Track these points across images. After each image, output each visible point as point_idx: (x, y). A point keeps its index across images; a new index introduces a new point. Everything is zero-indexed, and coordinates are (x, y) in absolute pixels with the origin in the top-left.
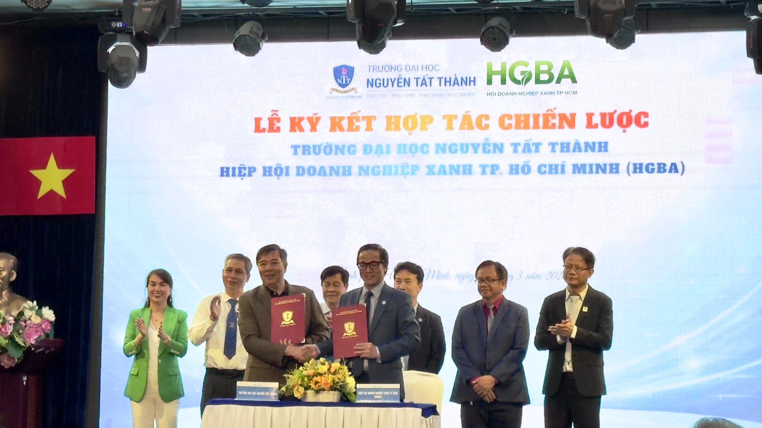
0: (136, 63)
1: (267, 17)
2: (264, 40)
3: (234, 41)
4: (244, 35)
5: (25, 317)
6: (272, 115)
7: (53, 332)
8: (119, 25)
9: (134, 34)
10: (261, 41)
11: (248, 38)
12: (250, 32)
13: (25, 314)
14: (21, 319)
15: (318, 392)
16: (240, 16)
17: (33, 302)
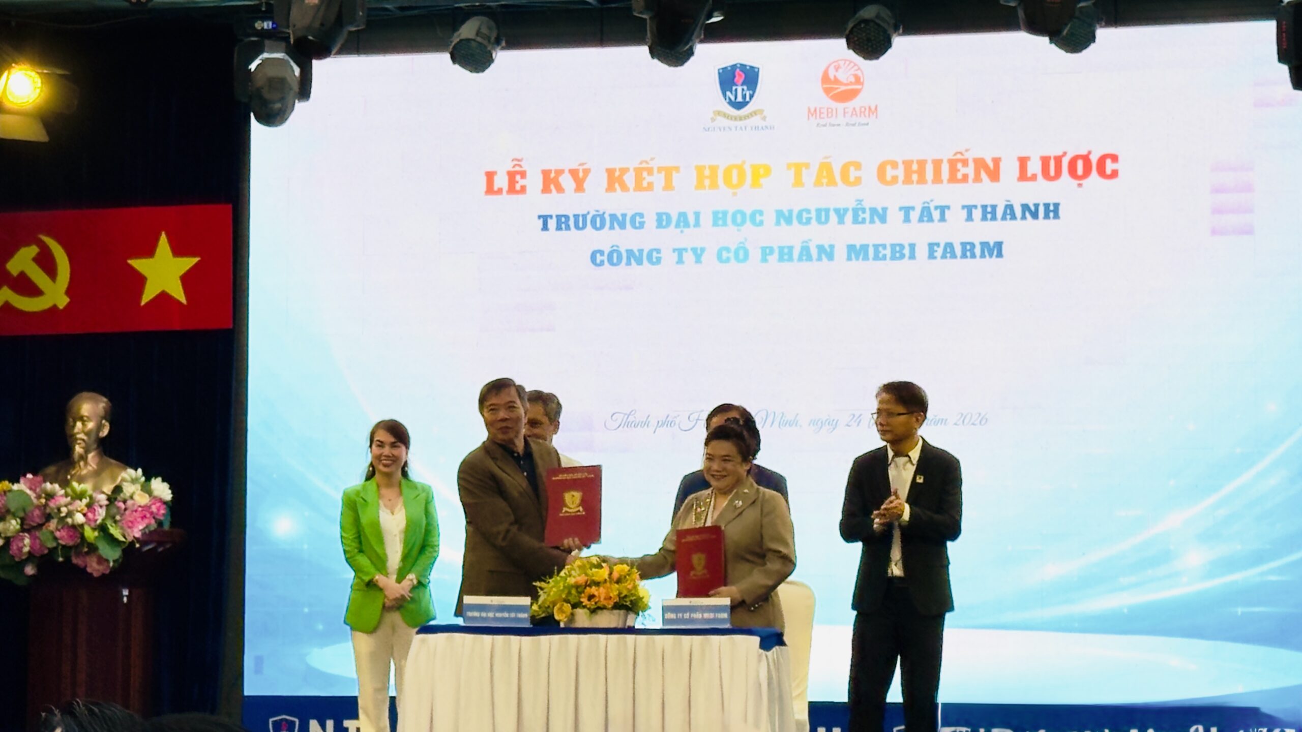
0: (296, 87)
1: (503, 10)
2: (500, 47)
3: (450, 50)
4: (468, 40)
5: (125, 494)
6: (514, 167)
7: (169, 518)
8: (267, 25)
9: (292, 41)
10: (494, 49)
11: (473, 44)
12: (477, 34)
13: (124, 490)
14: (119, 498)
15: (593, 611)
16: (460, 8)
17: (136, 470)
